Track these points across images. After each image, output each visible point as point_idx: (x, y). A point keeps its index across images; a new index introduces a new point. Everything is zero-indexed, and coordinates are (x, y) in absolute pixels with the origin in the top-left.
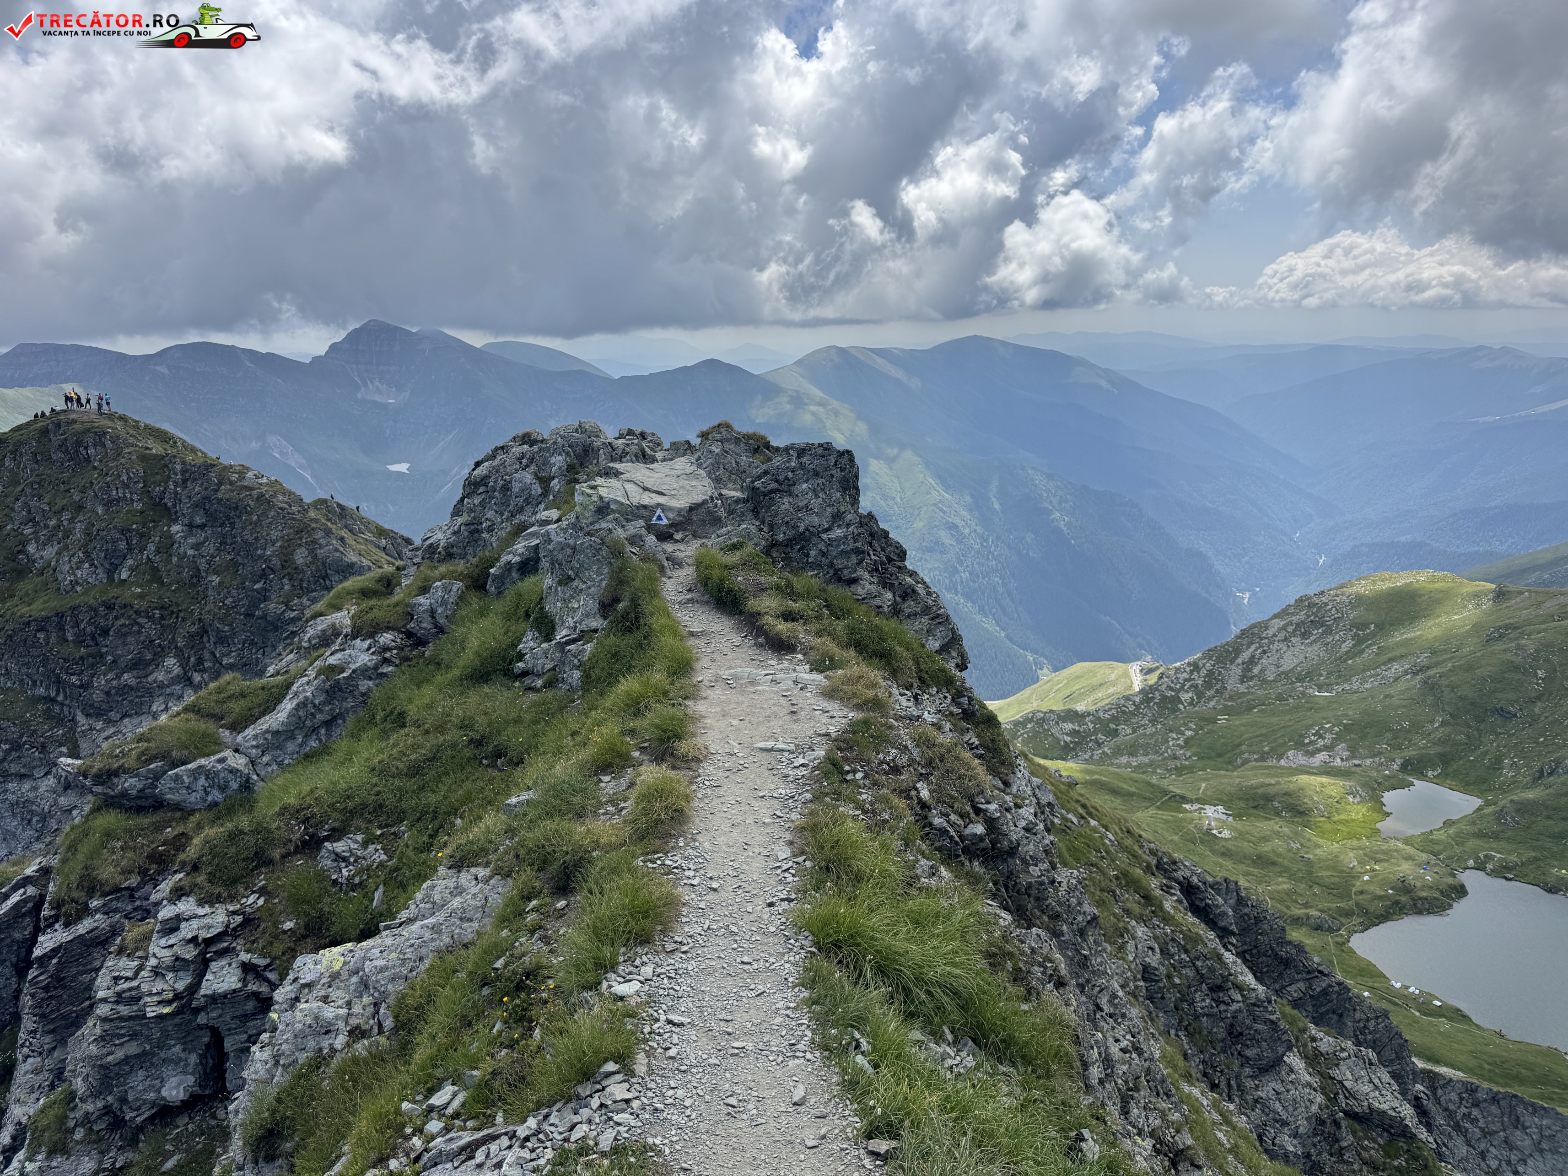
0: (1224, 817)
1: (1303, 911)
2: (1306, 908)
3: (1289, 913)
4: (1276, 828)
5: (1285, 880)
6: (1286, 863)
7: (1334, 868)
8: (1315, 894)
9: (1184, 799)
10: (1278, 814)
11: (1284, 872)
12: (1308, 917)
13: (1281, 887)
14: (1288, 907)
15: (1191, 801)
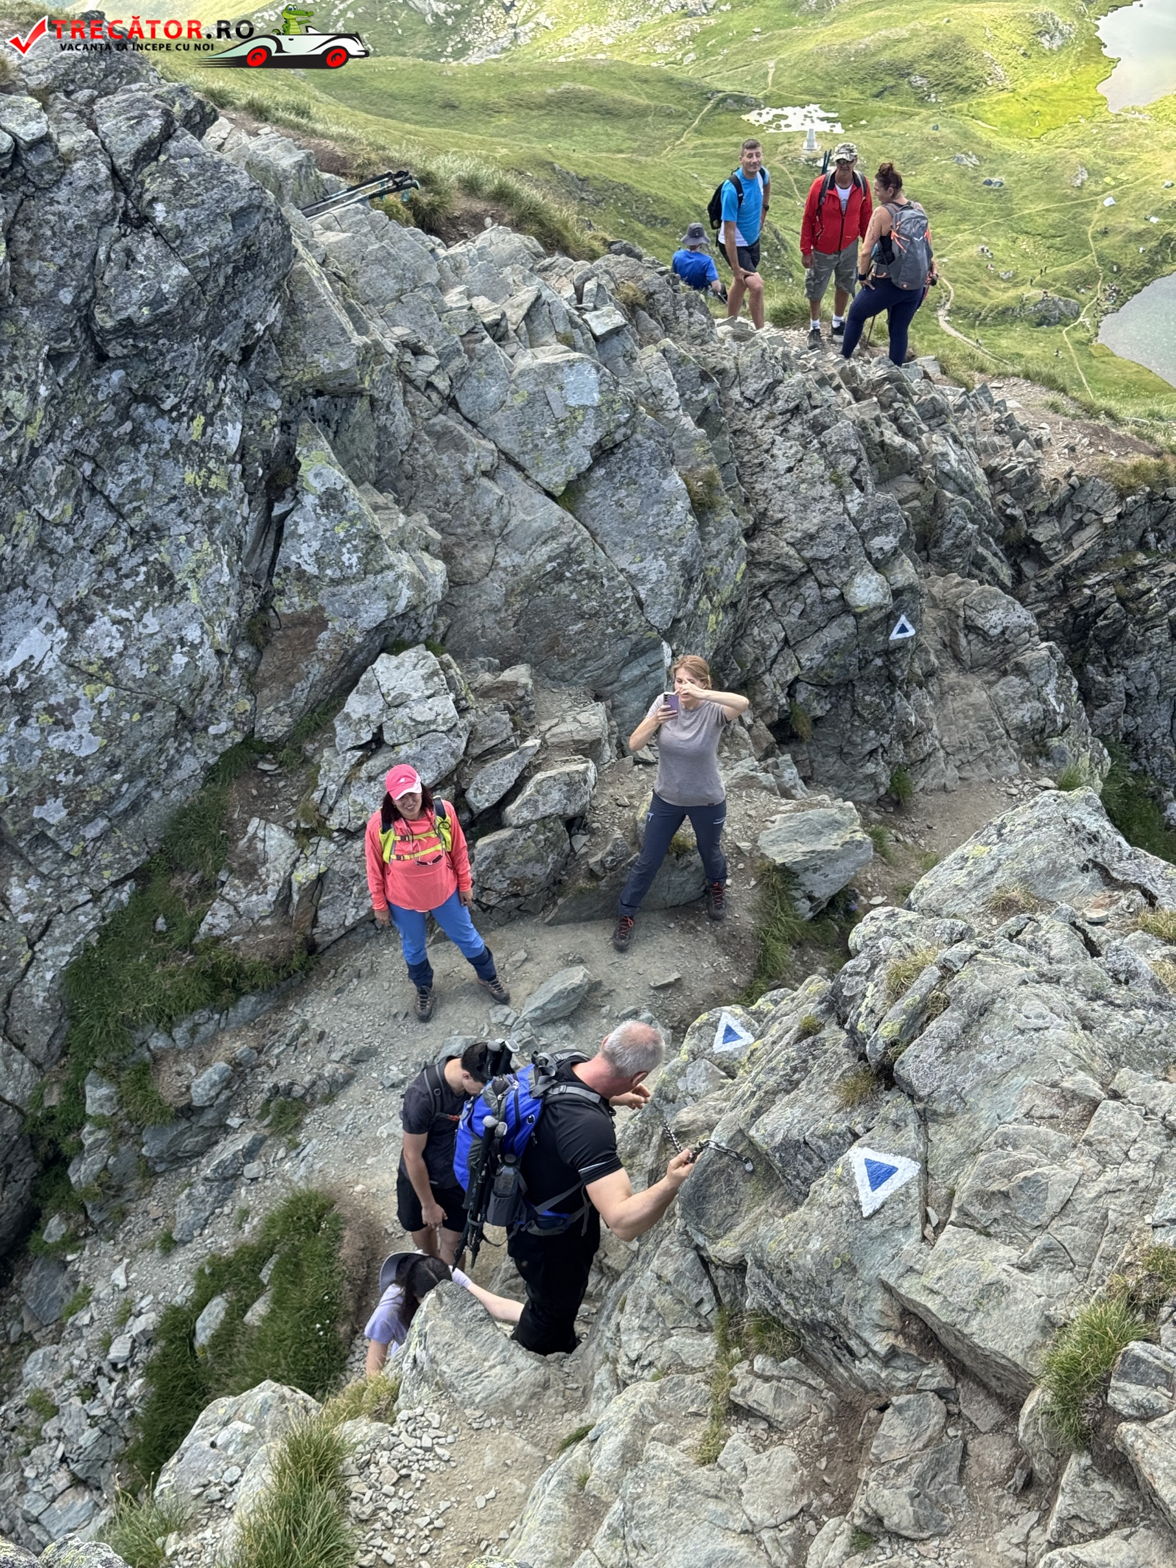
0: (825, 127)
1: (1012, 293)
2: (1015, 285)
3: (989, 303)
4: (928, 130)
5: (967, 236)
6: (963, 202)
7: (1049, 195)
8: (1024, 255)
9: (742, 103)
10: (922, 101)
11: (963, 220)
12: (1022, 302)
13: (964, 255)
14: (984, 292)
15: (755, 105)
